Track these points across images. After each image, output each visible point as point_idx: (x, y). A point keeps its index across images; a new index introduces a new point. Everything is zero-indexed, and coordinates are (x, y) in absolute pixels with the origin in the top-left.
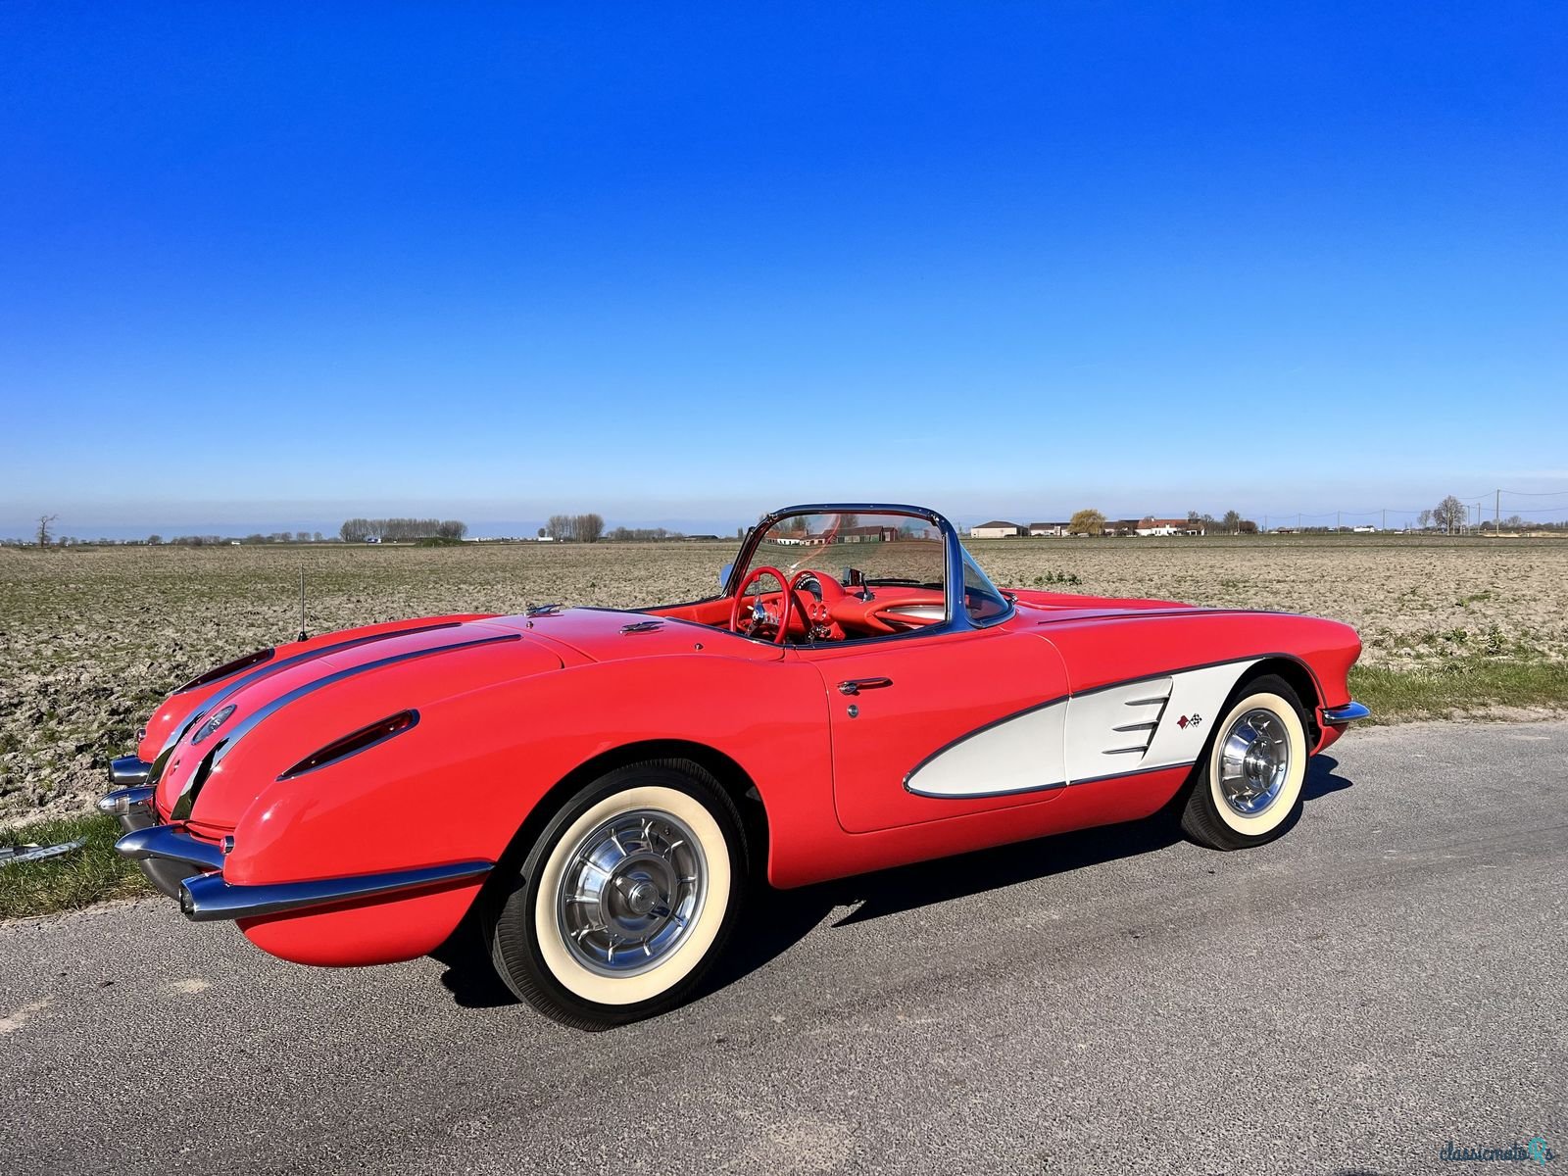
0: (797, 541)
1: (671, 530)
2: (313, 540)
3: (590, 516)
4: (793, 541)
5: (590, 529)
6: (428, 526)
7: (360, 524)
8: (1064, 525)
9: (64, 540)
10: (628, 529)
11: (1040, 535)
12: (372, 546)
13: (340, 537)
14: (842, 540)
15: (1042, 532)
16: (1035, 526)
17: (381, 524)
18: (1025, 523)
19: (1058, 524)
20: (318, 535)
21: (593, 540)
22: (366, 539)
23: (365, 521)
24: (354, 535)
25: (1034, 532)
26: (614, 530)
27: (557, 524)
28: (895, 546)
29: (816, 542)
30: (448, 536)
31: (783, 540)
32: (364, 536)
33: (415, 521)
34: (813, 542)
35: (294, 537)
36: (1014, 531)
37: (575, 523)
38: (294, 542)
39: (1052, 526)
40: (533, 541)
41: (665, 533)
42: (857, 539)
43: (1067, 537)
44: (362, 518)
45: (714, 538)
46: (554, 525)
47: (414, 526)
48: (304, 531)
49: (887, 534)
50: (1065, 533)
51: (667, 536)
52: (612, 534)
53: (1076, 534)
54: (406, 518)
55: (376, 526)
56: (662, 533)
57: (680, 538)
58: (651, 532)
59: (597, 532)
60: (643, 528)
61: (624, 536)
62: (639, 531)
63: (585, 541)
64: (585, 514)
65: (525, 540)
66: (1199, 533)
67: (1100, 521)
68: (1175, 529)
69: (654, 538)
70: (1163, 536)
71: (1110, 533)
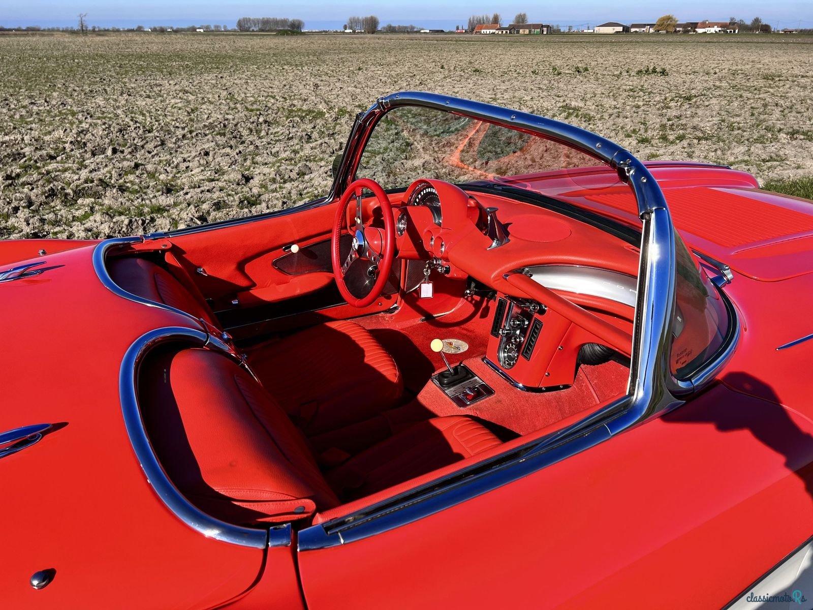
0: (494, 31)
2: (223, 30)
3: (371, 17)
4: (492, 31)
5: (371, 26)
6: (284, 22)
7: (247, 20)
8: (651, 26)
9: (94, 28)
10: (393, 25)
11: (636, 32)
12: (253, 35)
13: (237, 28)
14: (518, 32)
15: (637, 30)
16: (634, 26)
17: (258, 21)
18: (628, 24)
19: (648, 25)
20: (225, 27)
21: (373, 33)
22: (251, 29)
23: (249, 19)
24: (244, 28)
25: (633, 30)
26: (385, 26)
27: (353, 23)
28: (549, 38)
29: (504, 32)
30: (294, 29)
31: (485, 31)
32: (249, 28)
33: (276, 19)
34: (502, 32)
35: (213, 28)
36: (620, 29)
37: (363, 21)
38: (213, 31)
39: (644, 26)
40: (340, 32)
41: (414, 28)
42: (527, 31)
43: (652, 34)
44: (247, 17)
45: (442, 31)
46: (351, 23)
47: (276, 22)
48: (217, 24)
49: (545, 29)
50: (652, 30)
51: (415, 30)
52: (384, 28)
53: (658, 31)
54: (272, 17)
55: (256, 21)
56: (413, 28)
58: (406, 28)
59: (375, 27)
60: (401, 25)
61: (391, 30)
62: (399, 26)
63: (369, 33)
64: (369, 16)
65: (336, 32)
66: (734, 31)
67: (673, 22)
68: (720, 29)
69: (407, 31)
70: (712, 34)
71: (679, 31)
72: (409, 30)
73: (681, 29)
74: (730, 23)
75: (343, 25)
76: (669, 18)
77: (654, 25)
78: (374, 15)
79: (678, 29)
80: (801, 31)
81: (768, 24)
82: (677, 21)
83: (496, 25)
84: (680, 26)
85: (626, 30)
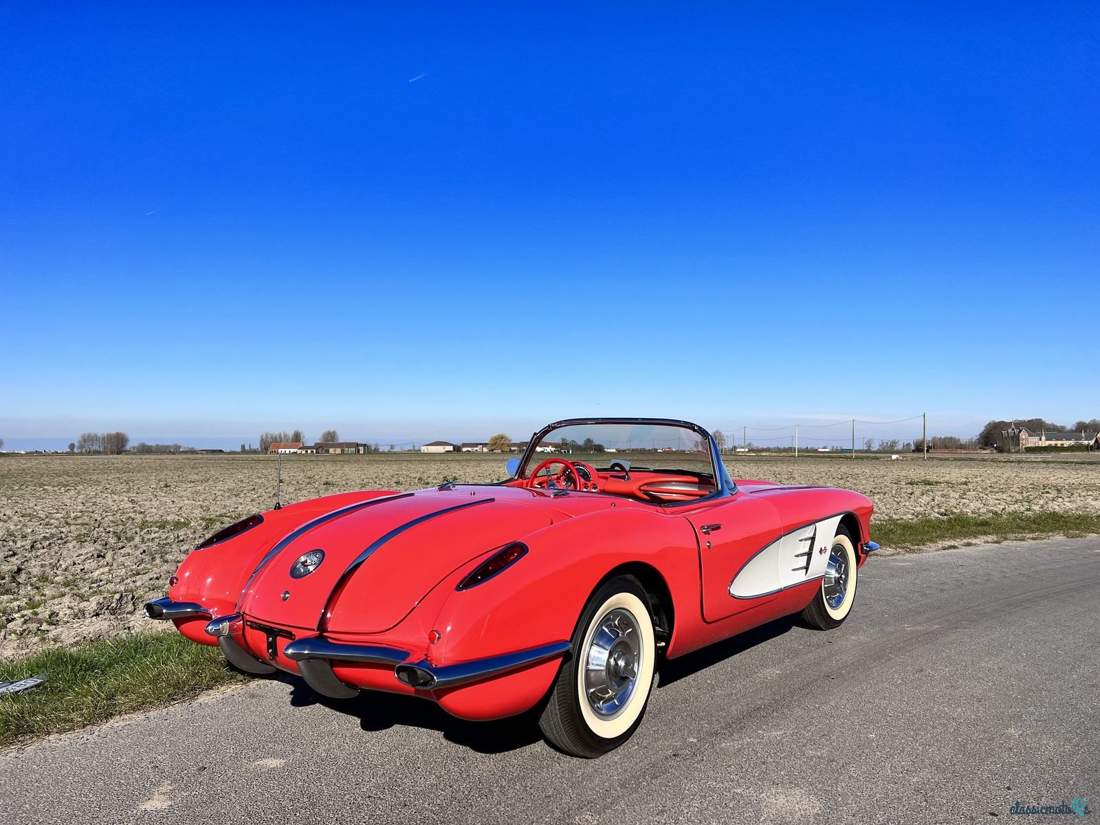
0: (296, 450)
1: (185, 446)
3: (117, 433)
4: (292, 451)
5: (117, 444)
8: (484, 445)
11: (468, 451)
14: (327, 451)
15: (470, 449)
16: (465, 445)
18: (459, 443)
19: (481, 444)
21: (119, 453)
25: (464, 449)
26: (136, 444)
27: (88, 439)
28: (368, 457)
29: (309, 451)
31: (283, 450)
34: (307, 451)
36: (451, 448)
37: (103, 439)
39: (477, 445)
40: (63, 453)
41: (180, 447)
42: (339, 451)
43: (487, 453)
45: (221, 451)
46: (85, 441)
49: (361, 449)
50: (485, 450)
51: (181, 450)
52: (134, 448)
53: (492, 450)
57: (193, 452)
58: (168, 447)
59: (123, 446)
60: (161, 444)
61: (145, 450)
62: (158, 446)
63: (112, 453)
64: (113, 431)
65: (56, 452)
66: (569, 452)
67: (508, 442)
68: (554, 449)
69: (170, 451)
70: (548, 452)
71: (515, 451)
72: (172, 450)
73: (516, 448)
74: (562, 444)
75: (70, 443)
76: (502, 437)
77: (487, 444)
78: (121, 431)
79: (513, 448)
80: (633, 450)
81: (600, 444)
82: (510, 440)
83: (297, 444)
84: (514, 445)
85: (457, 449)
